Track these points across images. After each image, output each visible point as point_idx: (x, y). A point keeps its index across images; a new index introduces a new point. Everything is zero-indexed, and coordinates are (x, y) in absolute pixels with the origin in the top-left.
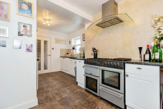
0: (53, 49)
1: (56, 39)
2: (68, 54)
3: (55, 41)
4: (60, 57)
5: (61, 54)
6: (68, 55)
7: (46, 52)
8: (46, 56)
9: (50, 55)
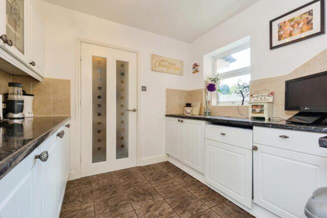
0: (144, 89)
1: (153, 57)
2: (188, 105)
3: (152, 64)
4: (167, 116)
5: (167, 106)
6: (188, 110)
7: (122, 98)
8: (122, 114)
9: (134, 111)
